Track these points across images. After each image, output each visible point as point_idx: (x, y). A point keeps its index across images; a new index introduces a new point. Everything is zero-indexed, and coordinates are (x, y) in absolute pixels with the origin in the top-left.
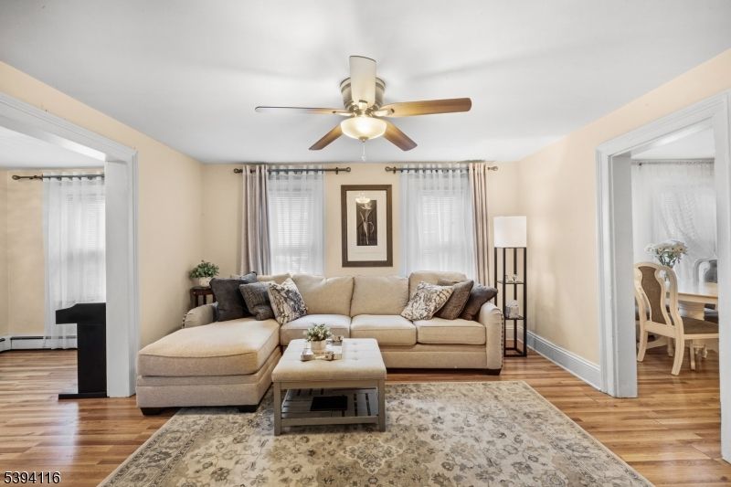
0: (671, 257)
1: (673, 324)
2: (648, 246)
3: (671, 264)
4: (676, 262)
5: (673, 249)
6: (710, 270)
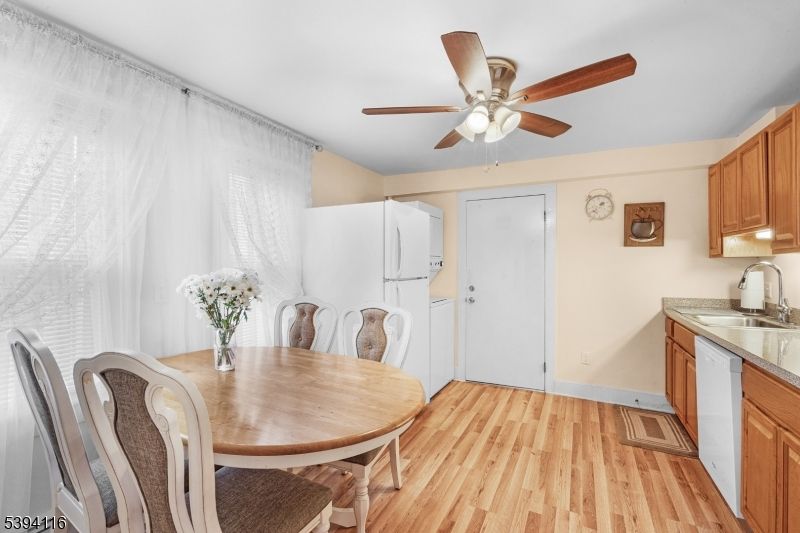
3: (232, 321)
4: (242, 316)
5: (233, 288)
6: (296, 322)
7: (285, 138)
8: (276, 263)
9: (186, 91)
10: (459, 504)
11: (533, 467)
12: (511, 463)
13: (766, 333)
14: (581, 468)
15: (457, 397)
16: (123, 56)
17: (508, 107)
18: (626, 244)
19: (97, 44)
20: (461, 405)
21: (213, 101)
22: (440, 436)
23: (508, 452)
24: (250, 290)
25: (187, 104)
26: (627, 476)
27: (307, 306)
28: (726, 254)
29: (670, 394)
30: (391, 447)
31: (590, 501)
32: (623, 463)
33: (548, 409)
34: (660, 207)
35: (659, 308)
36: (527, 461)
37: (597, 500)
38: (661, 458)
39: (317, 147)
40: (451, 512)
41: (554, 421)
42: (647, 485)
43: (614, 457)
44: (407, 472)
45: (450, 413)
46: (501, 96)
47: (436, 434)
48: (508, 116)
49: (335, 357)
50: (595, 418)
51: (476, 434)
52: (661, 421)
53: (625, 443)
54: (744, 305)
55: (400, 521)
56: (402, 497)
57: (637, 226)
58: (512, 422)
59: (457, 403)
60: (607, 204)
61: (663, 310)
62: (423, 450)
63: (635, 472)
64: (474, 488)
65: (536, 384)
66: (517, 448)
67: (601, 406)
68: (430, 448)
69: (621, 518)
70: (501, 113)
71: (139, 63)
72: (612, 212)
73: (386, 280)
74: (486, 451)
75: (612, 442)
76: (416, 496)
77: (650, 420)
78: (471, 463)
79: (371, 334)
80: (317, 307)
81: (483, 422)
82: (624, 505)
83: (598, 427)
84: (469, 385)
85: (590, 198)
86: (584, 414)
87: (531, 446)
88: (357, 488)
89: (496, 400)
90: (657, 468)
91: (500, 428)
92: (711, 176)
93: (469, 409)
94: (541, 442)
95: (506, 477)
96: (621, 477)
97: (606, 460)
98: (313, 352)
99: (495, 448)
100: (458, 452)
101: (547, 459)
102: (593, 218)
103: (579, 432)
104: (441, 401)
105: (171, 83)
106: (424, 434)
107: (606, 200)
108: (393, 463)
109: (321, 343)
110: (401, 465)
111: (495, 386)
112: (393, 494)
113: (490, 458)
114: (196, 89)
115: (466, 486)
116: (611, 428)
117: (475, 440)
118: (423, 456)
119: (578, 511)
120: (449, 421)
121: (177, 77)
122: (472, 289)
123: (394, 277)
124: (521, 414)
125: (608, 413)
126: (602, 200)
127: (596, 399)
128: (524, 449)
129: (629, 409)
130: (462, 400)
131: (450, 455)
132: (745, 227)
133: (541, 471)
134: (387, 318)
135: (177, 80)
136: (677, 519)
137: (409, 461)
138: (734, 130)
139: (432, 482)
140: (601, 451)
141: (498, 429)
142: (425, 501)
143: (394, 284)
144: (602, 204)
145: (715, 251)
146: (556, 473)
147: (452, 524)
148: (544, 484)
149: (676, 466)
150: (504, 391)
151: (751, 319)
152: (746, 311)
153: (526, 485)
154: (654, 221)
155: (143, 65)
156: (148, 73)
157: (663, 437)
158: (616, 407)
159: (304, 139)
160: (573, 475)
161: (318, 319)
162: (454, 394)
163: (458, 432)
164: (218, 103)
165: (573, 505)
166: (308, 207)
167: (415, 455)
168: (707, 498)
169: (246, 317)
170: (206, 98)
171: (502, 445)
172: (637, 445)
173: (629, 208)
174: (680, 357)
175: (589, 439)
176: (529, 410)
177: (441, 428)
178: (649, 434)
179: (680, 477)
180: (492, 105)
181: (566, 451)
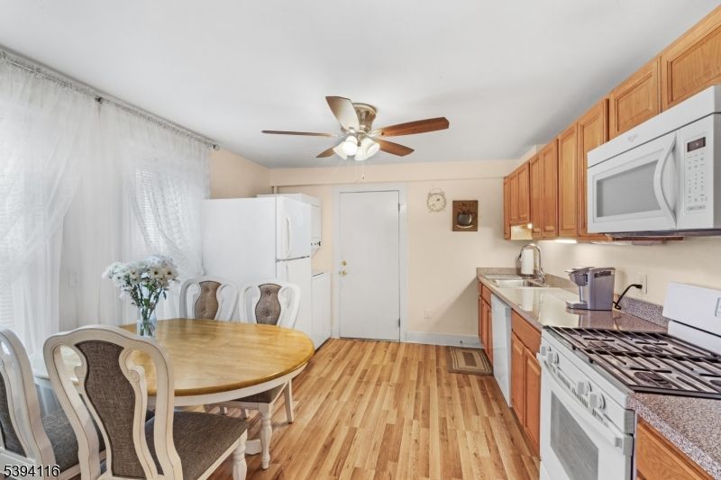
0: (152, 288)
1: (160, 471)
2: (110, 268)
3: (152, 300)
4: (161, 295)
5: (156, 273)
6: (201, 297)
7: (187, 140)
8: (180, 247)
9: (99, 100)
10: (338, 427)
11: (389, 395)
12: (375, 393)
13: (535, 291)
14: (422, 392)
15: (333, 350)
16: (43, 69)
17: (370, 138)
18: (454, 230)
19: (20, 59)
20: (337, 357)
21: (124, 108)
22: (321, 381)
23: (372, 387)
24: (169, 273)
25: (99, 109)
26: (451, 393)
27: (210, 284)
28: (512, 238)
29: (481, 335)
30: (286, 391)
31: (426, 412)
32: (449, 384)
33: (401, 353)
34: (475, 203)
35: (474, 276)
36: (386, 390)
37: (431, 412)
38: (473, 379)
39: (214, 146)
40: (332, 432)
41: (406, 360)
42: (463, 396)
43: (444, 381)
44: (297, 410)
45: (328, 364)
46: (366, 130)
47: (319, 380)
48: (371, 145)
49: (237, 324)
50: (433, 357)
51: (348, 377)
52: (476, 355)
53: (451, 371)
54: (523, 272)
55: (294, 443)
56: (295, 428)
57: (461, 216)
58: (376, 365)
59: (334, 355)
60: (442, 200)
61: (477, 278)
62: (309, 394)
63: (456, 389)
64: (348, 414)
65: (393, 336)
66: (379, 383)
67: (438, 347)
68: (314, 392)
69: (445, 419)
70: (366, 142)
71: (57, 75)
72: (444, 206)
73: (277, 261)
74: (356, 389)
75: (443, 372)
76: (306, 424)
77: (468, 354)
78: (345, 397)
79: (268, 304)
80: (220, 284)
81: (354, 367)
82: (447, 411)
83: (435, 363)
84: (344, 341)
85: (430, 195)
86: (426, 356)
87: (389, 381)
88: (262, 421)
89: (364, 351)
90: (469, 385)
91: (366, 370)
92: (505, 184)
93: (343, 358)
94: (395, 377)
95: (371, 403)
96: (447, 394)
97: (438, 384)
98: (217, 321)
99: (363, 385)
100: (335, 391)
101: (399, 388)
102: (432, 210)
103: (422, 366)
104: (322, 355)
105: (86, 93)
106: (309, 380)
107: (441, 197)
108: (287, 403)
109: (224, 314)
110: (293, 405)
111: (363, 340)
112: (287, 427)
113: (359, 393)
114: (108, 98)
115: (342, 414)
116: (443, 362)
117: (348, 381)
118: (309, 397)
119: (418, 419)
120: (327, 370)
121: (93, 88)
122: (345, 264)
123: (285, 257)
124: (382, 359)
125: (442, 352)
126: (438, 197)
127: (434, 344)
128: (384, 383)
129: (455, 348)
130: (337, 353)
131: (329, 394)
132: (521, 222)
133: (395, 397)
134: (281, 290)
135: (92, 91)
136: (478, 414)
137: (297, 402)
138: (517, 155)
139: (317, 414)
140: (436, 379)
141: (365, 372)
142: (312, 428)
143: (285, 263)
144: (438, 200)
145: (507, 235)
146: (406, 396)
147: (333, 440)
148: (397, 405)
149: (481, 383)
150: (369, 344)
151: (526, 281)
152: (524, 276)
153: (385, 407)
154: (471, 213)
155: (61, 77)
156: (65, 84)
157: (475, 365)
158: (447, 348)
159: (204, 140)
160: (417, 396)
161: (221, 295)
162: (330, 348)
163: (335, 377)
164: (128, 110)
165: (415, 416)
166: (207, 198)
167: (303, 397)
168: (496, 400)
169: (165, 296)
170: (117, 105)
171: (368, 383)
172: (458, 372)
173: (456, 204)
174: (485, 309)
175: (428, 371)
176: (388, 355)
177: (322, 376)
178: (467, 364)
179: (483, 389)
180: (360, 137)
181: (412, 381)
